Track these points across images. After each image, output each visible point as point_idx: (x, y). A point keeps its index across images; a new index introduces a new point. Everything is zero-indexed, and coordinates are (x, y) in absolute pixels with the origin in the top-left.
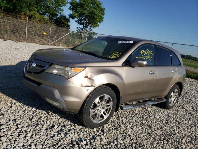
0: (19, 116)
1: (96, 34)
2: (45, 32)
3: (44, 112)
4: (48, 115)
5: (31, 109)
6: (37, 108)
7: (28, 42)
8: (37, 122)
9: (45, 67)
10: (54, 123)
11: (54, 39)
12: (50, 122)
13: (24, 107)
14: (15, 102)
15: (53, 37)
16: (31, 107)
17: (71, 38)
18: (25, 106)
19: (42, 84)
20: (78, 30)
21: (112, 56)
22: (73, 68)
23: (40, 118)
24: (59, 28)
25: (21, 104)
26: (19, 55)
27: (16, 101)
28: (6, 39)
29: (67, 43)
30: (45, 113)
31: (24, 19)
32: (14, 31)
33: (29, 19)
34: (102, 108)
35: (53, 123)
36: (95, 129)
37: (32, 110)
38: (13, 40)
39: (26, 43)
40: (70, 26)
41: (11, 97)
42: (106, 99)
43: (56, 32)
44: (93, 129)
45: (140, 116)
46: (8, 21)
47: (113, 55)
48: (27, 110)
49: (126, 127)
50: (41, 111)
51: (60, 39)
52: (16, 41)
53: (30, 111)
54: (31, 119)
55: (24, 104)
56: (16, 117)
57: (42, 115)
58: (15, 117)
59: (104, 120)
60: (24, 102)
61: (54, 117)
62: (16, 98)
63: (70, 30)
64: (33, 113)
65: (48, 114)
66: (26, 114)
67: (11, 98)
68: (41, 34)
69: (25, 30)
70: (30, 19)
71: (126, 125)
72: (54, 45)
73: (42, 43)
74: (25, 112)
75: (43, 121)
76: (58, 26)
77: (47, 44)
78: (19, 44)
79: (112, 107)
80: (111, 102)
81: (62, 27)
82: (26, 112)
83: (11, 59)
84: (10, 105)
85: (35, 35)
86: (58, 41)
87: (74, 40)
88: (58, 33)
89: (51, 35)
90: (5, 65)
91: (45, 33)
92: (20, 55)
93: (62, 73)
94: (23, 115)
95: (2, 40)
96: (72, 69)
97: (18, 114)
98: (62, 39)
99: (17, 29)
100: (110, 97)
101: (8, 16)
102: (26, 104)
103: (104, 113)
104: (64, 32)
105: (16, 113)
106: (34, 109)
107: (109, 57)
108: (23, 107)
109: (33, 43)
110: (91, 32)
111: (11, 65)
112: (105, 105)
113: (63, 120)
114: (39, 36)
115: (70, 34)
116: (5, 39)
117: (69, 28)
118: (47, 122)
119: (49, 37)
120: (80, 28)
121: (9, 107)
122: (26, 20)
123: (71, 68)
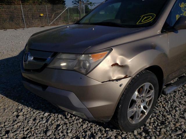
0: (29, 131)
1: (94, 3)
2: (42, 13)
3: (60, 116)
4: (67, 120)
5: (43, 115)
6: (50, 112)
7: (28, 27)
8: (55, 135)
9: (46, 59)
10: (78, 133)
11: (52, 19)
12: (71, 132)
13: (34, 113)
14: (21, 107)
15: (51, 17)
16: (43, 111)
17: (69, 14)
18: (35, 111)
19: (49, 87)
20: (74, 4)
21: (142, 21)
22: (90, 54)
23: (56, 128)
24: (55, 6)
25: (29, 110)
26: (20, 43)
27: (23, 106)
28: (7, 29)
29: (65, 21)
30: (62, 116)
31: (18, 4)
32: (12, 19)
33: (22, 2)
34: (141, 101)
35: (76, 132)
36: (136, 132)
37: (45, 115)
38: (13, 28)
39: (26, 29)
40: (65, 1)
41: (16, 100)
42: (147, 89)
43: (53, 10)
44: (133, 132)
45: (181, 93)
46: (3, 9)
47: (143, 18)
48: (38, 117)
49: (173, 116)
50: (56, 115)
51: (58, 17)
52: (16, 28)
53: (42, 118)
54: (46, 132)
55: (34, 108)
56: (26, 133)
57: (59, 123)
58: (24, 134)
59: (145, 116)
60: (32, 106)
61: (75, 122)
62: (22, 101)
63: (65, 5)
64: (47, 121)
65: (66, 118)
66: (38, 123)
67: (16, 102)
68: (38, 16)
69: (22, 16)
70: (24, 2)
71: (173, 114)
72: (54, 24)
73: (42, 25)
74: (36, 121)
75: (62, 132)
76: (53, 4)
77: (46, 25)
78: (20, 31)
79: (153, 97)
80: (153, 91)
81: (57, 4)
82: (38, 121)
83: (12, 49)
84: (15, 113)
85: (33, 19)
86: (56, 20)
87: (72, 15)
88: (55, 11)
89: (48, 15)
90: (7, 57)
91: (42, 15)
92: (22, 42)
93: (75, 66)
94: (34, 126)
95: (3, 30)
96: (89, 56)
97: (28, 127)
98: (60, 17)
99: (14, 16)
100: (152, 85)
101: (2, 5)
102: (36, 108)
103: (145, 108)
104: (60, 9)
105: (25, 126)
106: (46, 114)
107: (137, 23)
108: (32, 113)
109: (33, 27)
110: (88, 2)
111: (13, 56)
112: (145, 96)
113: (87, 124)
114: (37, 19)
115: (67, 10)
116: (5, 28)
117: (65, 4)
118: (67, 133)
119: (47, 18)
120: (76, 1)
121: (15, 117)
122: (20, 4)
123: (87, 55)
